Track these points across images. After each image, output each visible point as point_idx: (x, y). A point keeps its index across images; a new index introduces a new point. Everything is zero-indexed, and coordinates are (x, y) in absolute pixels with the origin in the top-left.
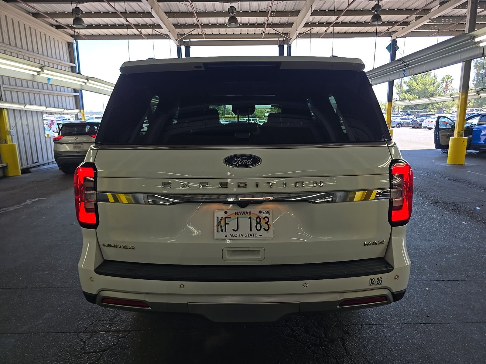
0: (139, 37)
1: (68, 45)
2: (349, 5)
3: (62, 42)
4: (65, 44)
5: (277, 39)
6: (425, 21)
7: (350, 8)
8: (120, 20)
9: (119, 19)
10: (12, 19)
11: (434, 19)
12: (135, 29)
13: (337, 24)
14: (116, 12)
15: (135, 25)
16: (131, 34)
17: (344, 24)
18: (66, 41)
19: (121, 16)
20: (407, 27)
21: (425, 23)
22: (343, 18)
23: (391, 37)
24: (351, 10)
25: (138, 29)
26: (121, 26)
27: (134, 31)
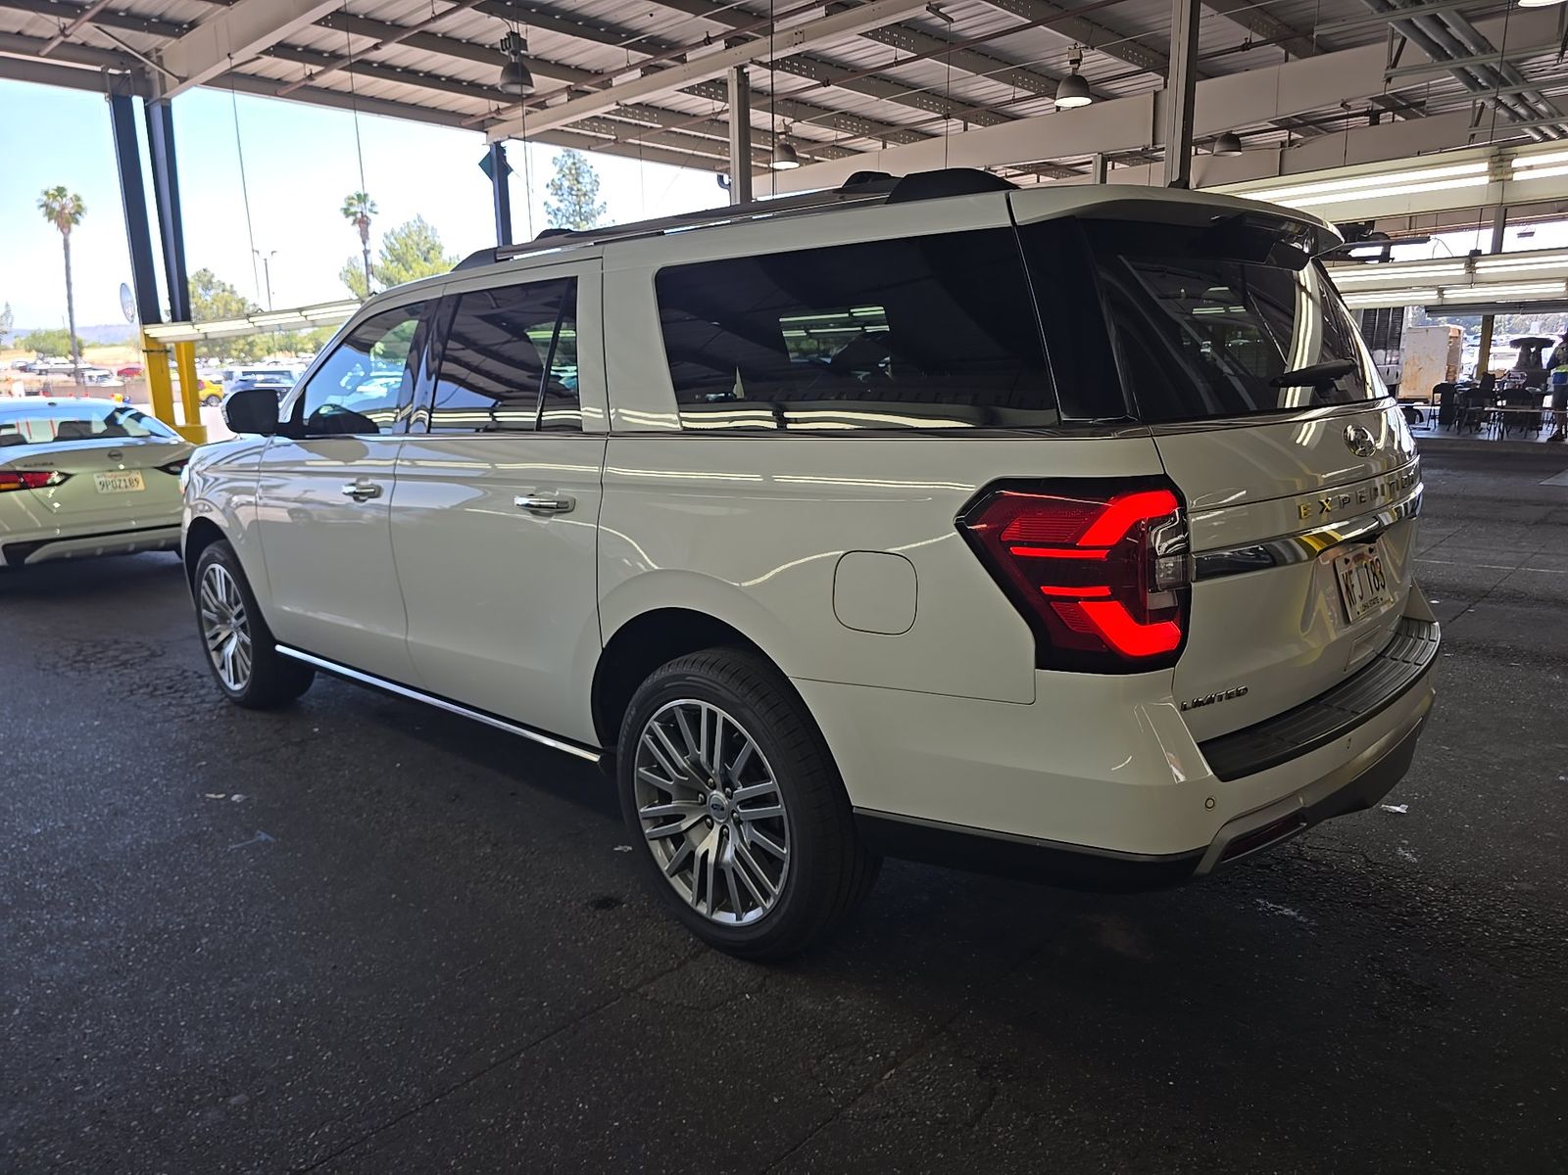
2: (435, 18)
5: (98, 69)
6: (600, 105)
7: (432, 27)
11: (626, 105)
13: (363, 66)
17: (386, 70)
20: (540, 114)
21: (599, 112)
22: (395, 52)
23: (486, 132)
24: (434, 34)
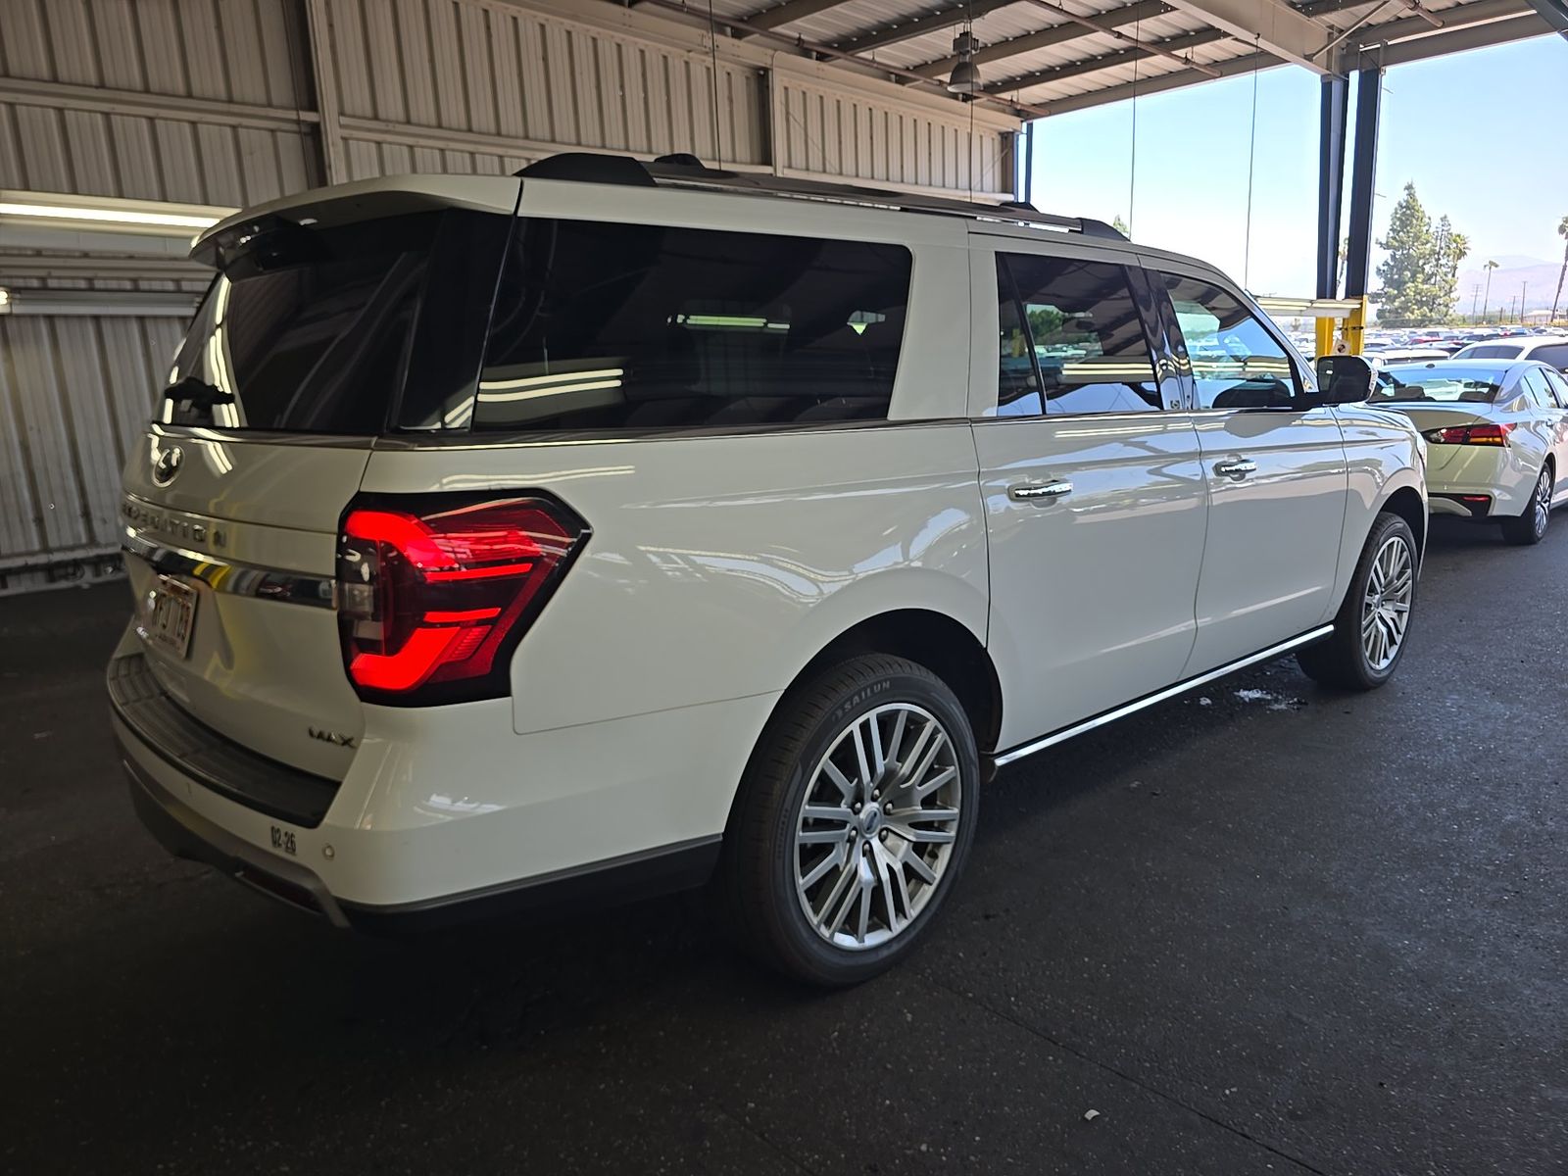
0: (1191, 74)
1: (1002, 141)
3: (981, 137)
4: (993, 139)
8: (1095, 39)
9: (1089, 36)
10: (838, 102)
12: (1161, 56)
14: (1073, 22)
15: (1153, 43)
16: (1157, 74)
18: (995, 130)
19: (1093, 27)
25: (1174, 52)
26: (1112, 58)
27: (1159, 63)
